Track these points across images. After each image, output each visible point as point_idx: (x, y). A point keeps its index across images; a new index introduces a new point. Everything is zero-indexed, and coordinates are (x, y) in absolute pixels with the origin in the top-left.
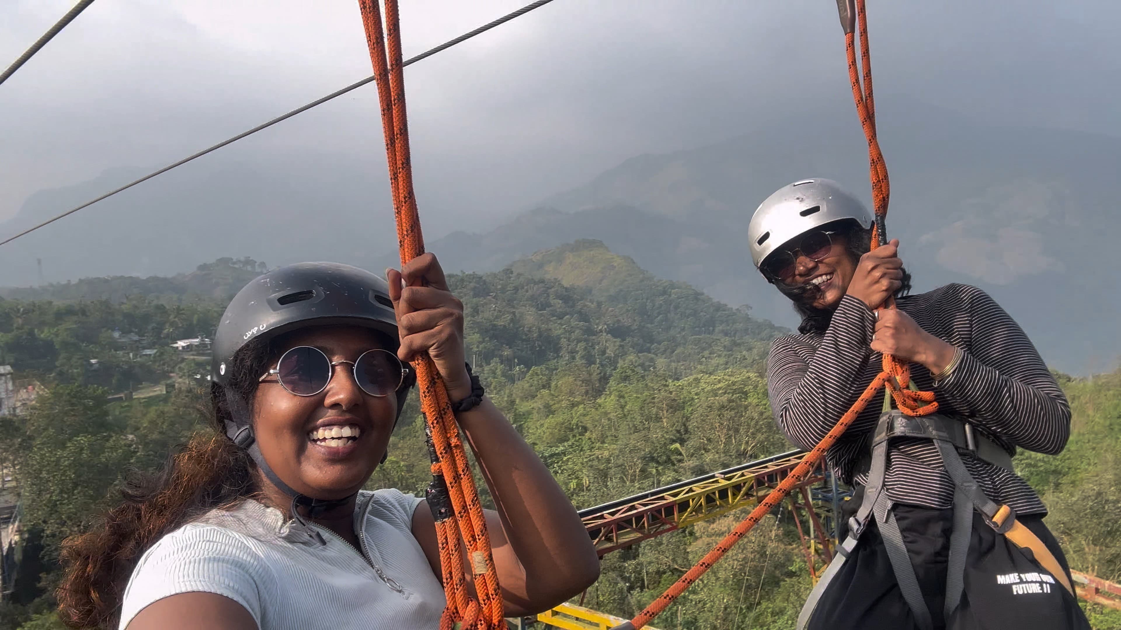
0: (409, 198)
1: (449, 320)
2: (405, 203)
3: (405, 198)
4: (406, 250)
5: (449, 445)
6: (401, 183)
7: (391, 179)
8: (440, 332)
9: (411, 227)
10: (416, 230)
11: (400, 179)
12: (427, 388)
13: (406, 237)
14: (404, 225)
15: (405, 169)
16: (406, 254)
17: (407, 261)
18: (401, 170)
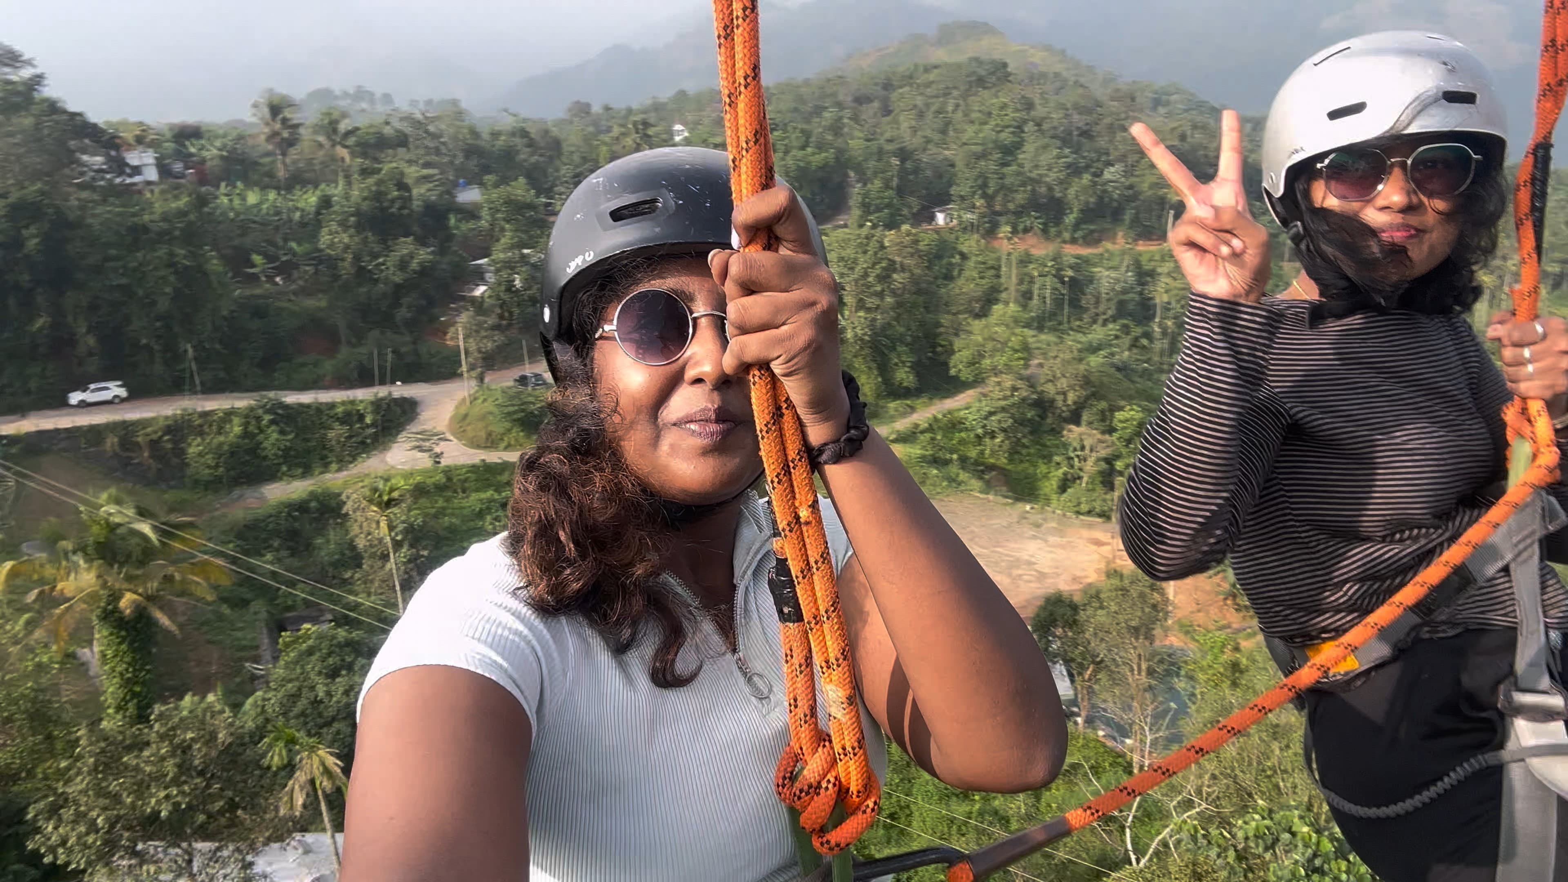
0: (754, 78)
1: (809, 315)
2: (746, 87)
3: (745, 79)
4: (744, 177)
5: (797, 518)
6: (738, 48)
7: (719, 37)
8: (790, 337)
9: (755, 135)
10: (762, 140)
11: (738, 39)
12: (766, 425)
13: (744, 153)
14: (742, 129)
15: (748, 20)
16: (744, 185)
17: (744, 199)
18: (740, 20)
